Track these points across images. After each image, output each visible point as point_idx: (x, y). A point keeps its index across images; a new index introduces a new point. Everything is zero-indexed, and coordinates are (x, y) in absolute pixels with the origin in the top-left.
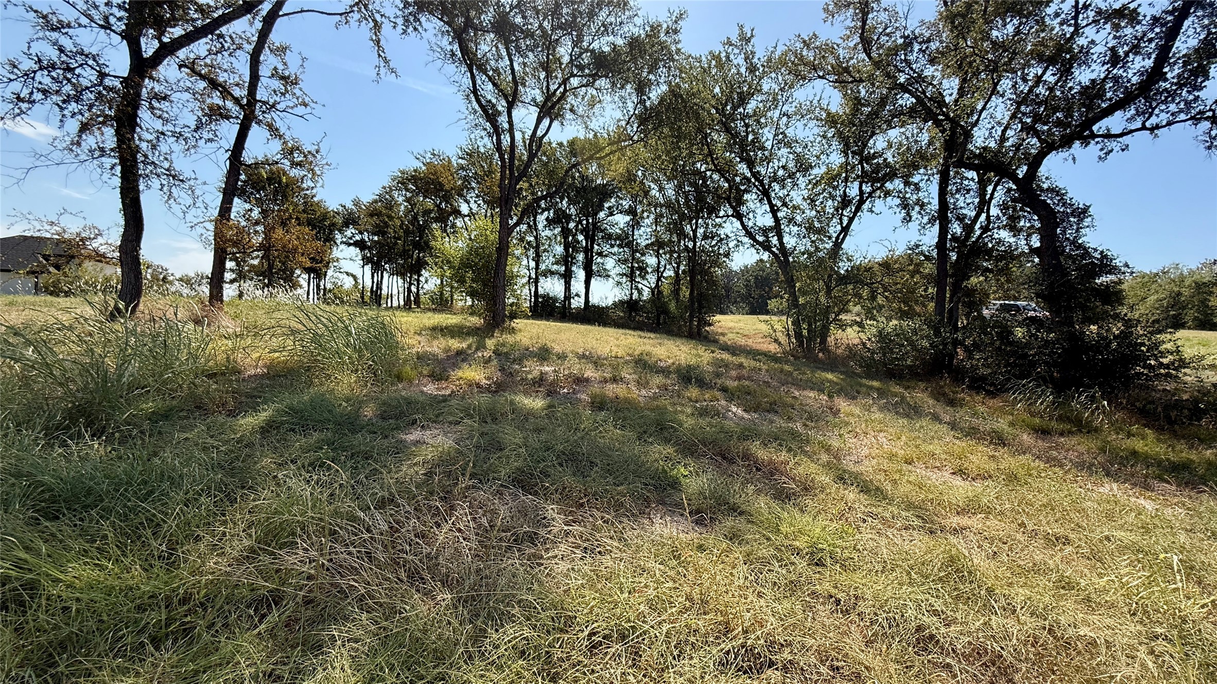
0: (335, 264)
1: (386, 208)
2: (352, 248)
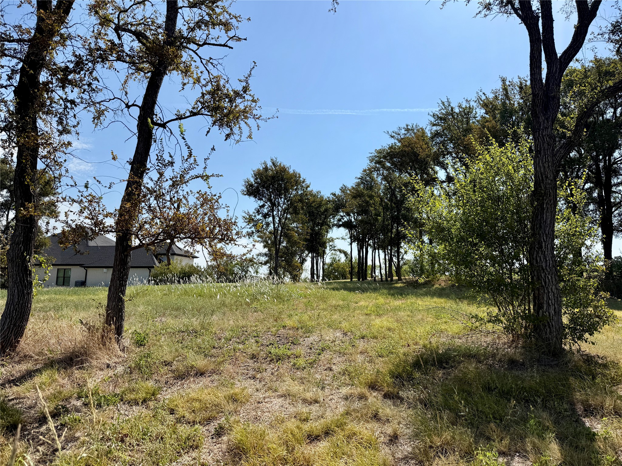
0: (331, 243)
1: (367, 189)
2: (342, 229)
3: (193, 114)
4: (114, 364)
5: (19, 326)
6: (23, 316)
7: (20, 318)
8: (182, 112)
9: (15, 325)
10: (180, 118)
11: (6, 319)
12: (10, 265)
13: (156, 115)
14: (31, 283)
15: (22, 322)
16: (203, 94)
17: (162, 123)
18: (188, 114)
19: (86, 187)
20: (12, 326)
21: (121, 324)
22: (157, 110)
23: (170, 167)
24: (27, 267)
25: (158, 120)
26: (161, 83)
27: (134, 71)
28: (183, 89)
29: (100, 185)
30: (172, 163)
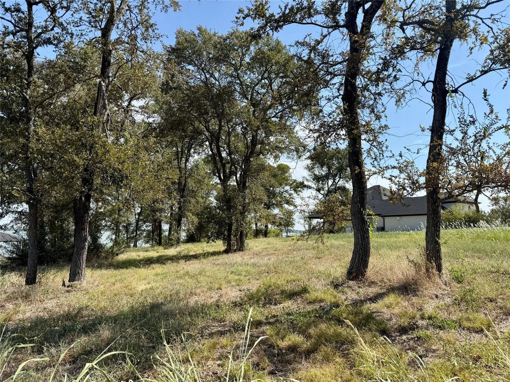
3: (484, 73)
4: (441, 295)
5: (365, 260)
6: (367, 253)
7: (364, 255)
8: (472, 74)
9: (362, 260)
10: (471, 79)
11: (356, 255)
12: (353, 217)
13: (448, 84)
14: (368, 230)
15: (366, 257)
16: (492, 51)
17: (454, 89)
18: (479, 74)
19: (401, 156)
20: (360, 260)
21: (440, 263)
22: (448, 79)
23: (472, 126)
24: (364, 219)
25: (450, 87)
26: (448, 55)
27: (422, 54)
28: (471, 53)
29: (410, 152)
30: (473, 122)
